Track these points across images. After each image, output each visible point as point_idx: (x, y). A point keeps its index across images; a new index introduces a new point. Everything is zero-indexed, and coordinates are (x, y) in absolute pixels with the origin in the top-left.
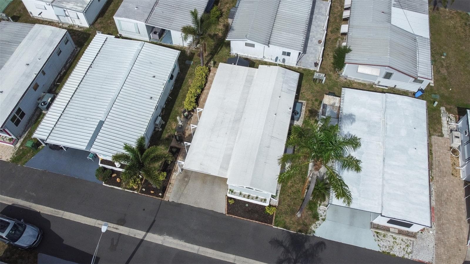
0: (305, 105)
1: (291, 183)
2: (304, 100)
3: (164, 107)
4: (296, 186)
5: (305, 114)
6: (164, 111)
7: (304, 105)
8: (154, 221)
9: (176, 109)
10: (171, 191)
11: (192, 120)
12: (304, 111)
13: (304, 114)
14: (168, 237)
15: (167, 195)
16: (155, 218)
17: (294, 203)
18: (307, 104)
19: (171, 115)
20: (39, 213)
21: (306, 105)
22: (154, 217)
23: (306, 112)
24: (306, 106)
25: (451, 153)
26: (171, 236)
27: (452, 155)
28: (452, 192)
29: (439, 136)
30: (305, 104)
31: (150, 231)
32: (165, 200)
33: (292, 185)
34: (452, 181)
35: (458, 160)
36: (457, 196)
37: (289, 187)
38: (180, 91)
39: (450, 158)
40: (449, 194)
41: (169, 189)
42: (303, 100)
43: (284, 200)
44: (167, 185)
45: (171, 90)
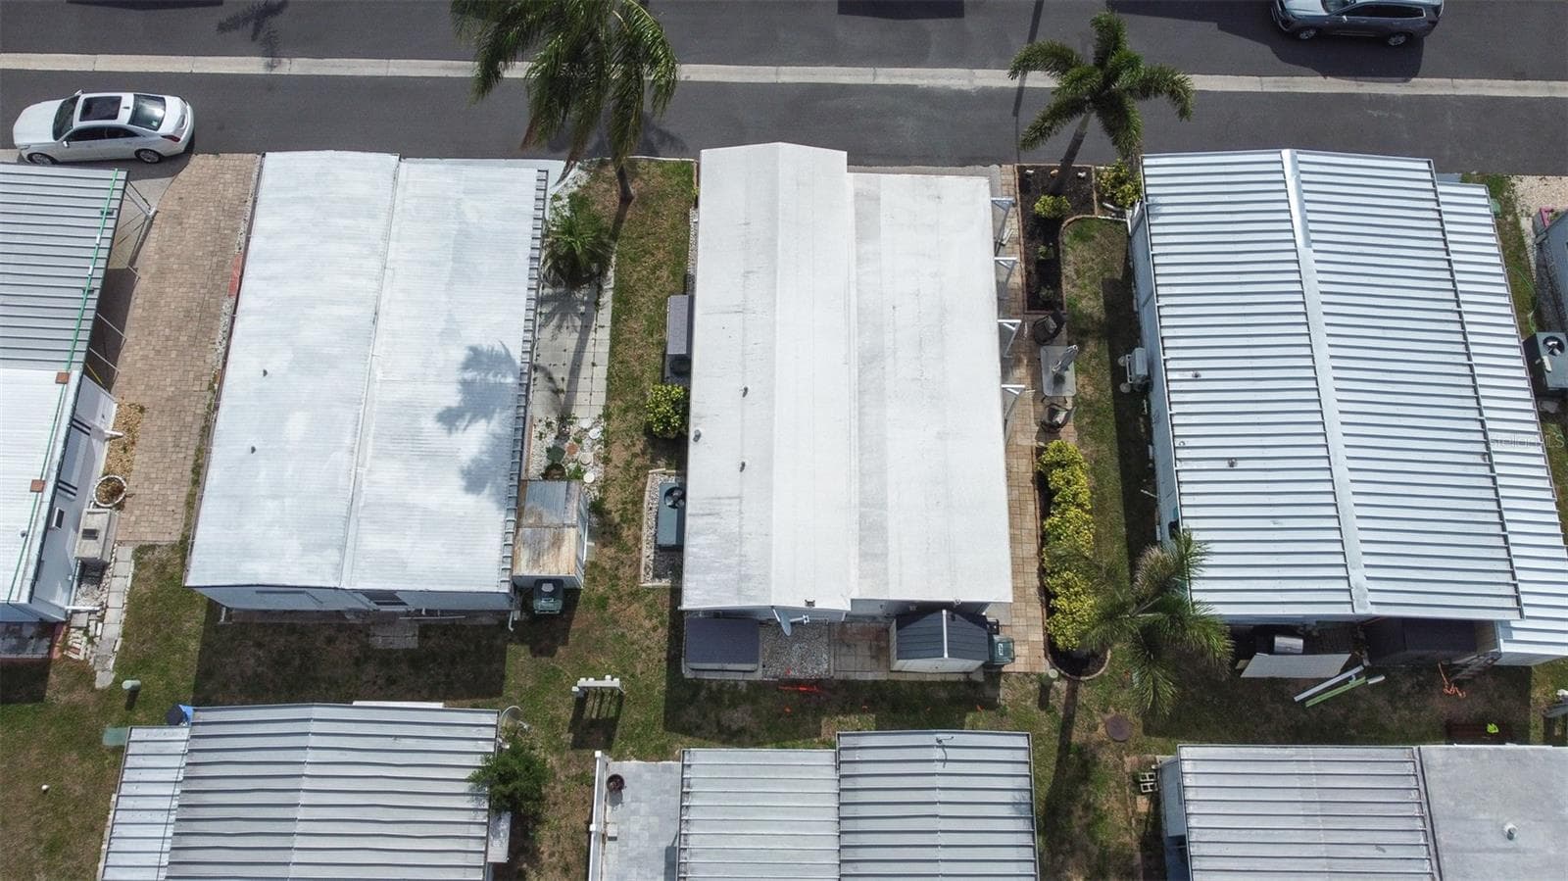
0: (643, 566)
1: (658, 278)
2: (650, 590)
3: (1150, 447)
4: (645, 273)
5: (641, 529)
6: (1143, 430)
7: (647, 567)
8: (1016, 113)
9: (1104, 447)
10: (1005, 188)
11: (1033, 421)
12: (644, 538)
13: (645, 527)
14: (965, 88)
15: (1012, 178)
16: (1017, 120)
17: (643, 224)
18: (636, 577)
19: (1112, 421)
20: (1325, 76)
21: (639, 571)
22: (1020, 121)
23: (638, 539)
24: (639, 566)
25: (125, 485)
26: (955, 91)
27: (125, 480)
28: (158, 352)
29: (152, 547)
30: (643, 572)
31: (1016, 91)
32: (1009, 167)
33: (655, 273)
34: (151, 388)
35: (108, 466)
36: (148, 343)
37: (665, 267)
38: (1124, 529)
39: (135, 467)
40: (170, 343)
41: (1012, 192)
42: (654, 589)
43: (674, 227)
44: (1021, 198)
45: (1159, 524)
